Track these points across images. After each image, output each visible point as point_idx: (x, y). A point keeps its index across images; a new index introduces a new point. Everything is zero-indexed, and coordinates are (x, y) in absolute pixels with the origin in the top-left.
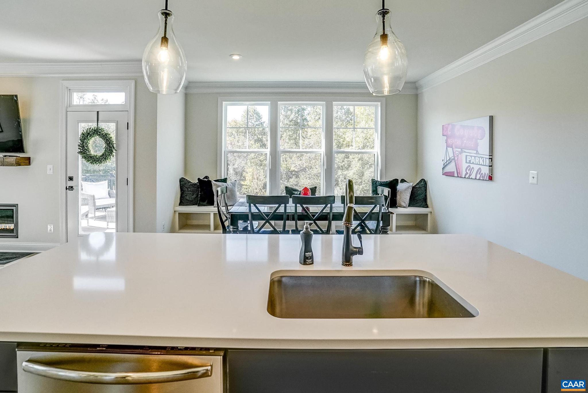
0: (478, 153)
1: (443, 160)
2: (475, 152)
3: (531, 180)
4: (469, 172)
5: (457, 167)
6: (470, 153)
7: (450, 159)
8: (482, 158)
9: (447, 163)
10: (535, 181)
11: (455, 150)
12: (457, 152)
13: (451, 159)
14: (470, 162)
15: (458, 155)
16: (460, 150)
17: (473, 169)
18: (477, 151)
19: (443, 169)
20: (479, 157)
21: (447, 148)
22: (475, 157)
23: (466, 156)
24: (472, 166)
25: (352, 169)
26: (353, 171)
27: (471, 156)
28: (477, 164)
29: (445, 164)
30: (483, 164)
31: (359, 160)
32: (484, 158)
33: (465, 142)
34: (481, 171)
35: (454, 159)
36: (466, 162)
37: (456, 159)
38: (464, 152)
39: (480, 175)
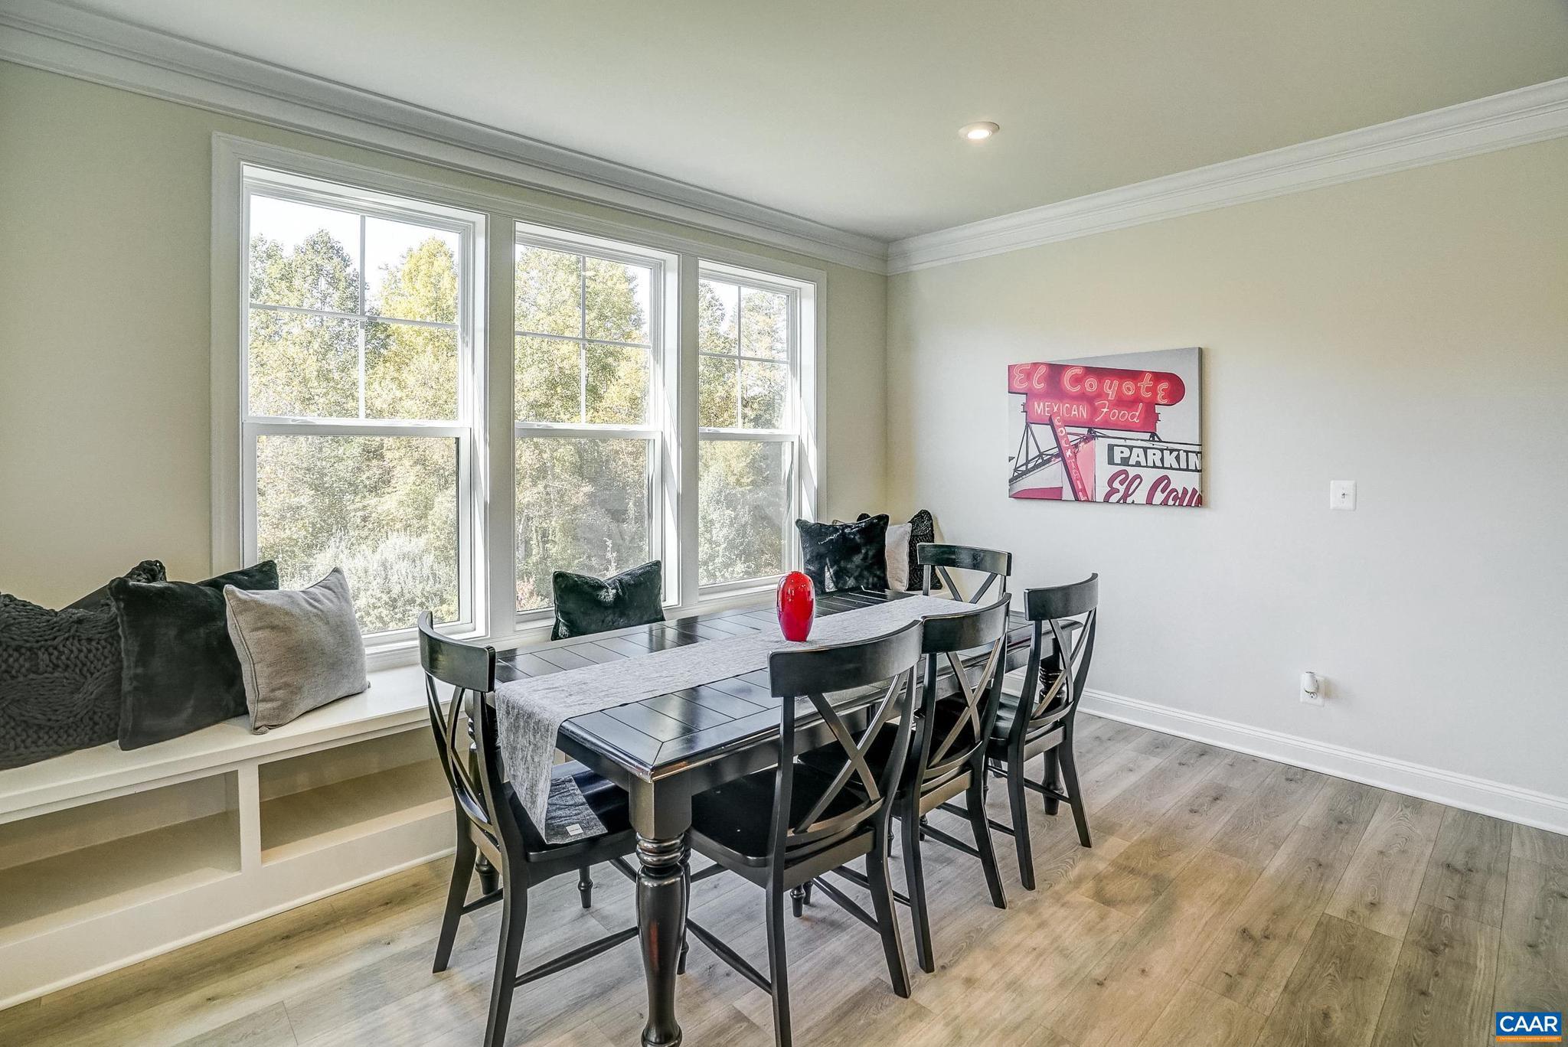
0: (1156, 439)
1: (1011, 459)
2: (1147, 436)
3: (1335, 501)
4: (1122, 489)
5: (1074, 475)
6: (1125, 439)
7: (1041, 455)
8: (1172, 451)
9: (1030, 465)
10: (1348, 503)
11: (1062, 431)
12: (1072, 438)
13: (1047, 455)
14: (1125, 461)
15: (1076, 446)
16: (1085, 431)
17: (1139, 480)
18: (1153, 435)
19: (1010, 481)
20: (1162, 450)
21: (1027, 426)
22: (1145, 449)
23: (1111, 448)
24: (1132, 472)
25: (395, 490)
26: (395, 497)
27: (1131, 448)
28: (1155, 466)
29: (1024, 468)
30: (1175, 465)
31: (416, 463)
32: (1181, 452)
33: (1105, 410)
34: (1169, 482)
35: (1061, 455)
36: (1111, 461)
37: (1068, 453)
38: (1102, 437)
39: (1166, 493)
